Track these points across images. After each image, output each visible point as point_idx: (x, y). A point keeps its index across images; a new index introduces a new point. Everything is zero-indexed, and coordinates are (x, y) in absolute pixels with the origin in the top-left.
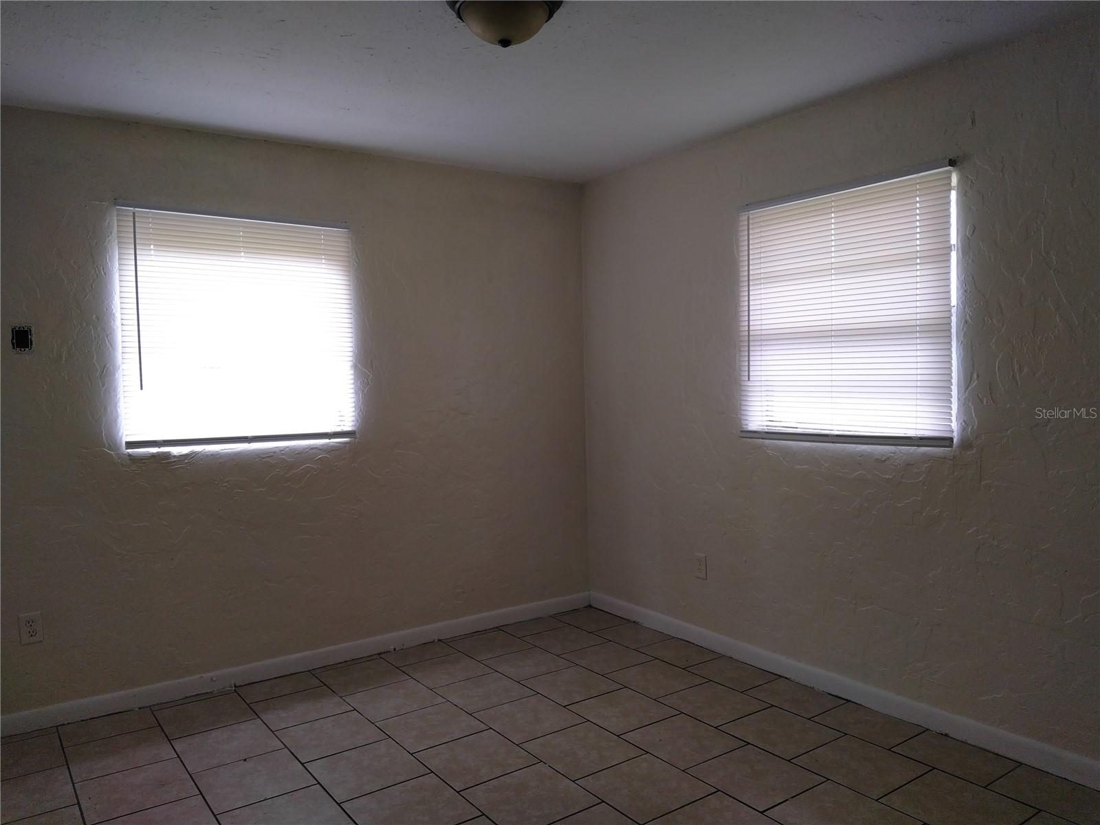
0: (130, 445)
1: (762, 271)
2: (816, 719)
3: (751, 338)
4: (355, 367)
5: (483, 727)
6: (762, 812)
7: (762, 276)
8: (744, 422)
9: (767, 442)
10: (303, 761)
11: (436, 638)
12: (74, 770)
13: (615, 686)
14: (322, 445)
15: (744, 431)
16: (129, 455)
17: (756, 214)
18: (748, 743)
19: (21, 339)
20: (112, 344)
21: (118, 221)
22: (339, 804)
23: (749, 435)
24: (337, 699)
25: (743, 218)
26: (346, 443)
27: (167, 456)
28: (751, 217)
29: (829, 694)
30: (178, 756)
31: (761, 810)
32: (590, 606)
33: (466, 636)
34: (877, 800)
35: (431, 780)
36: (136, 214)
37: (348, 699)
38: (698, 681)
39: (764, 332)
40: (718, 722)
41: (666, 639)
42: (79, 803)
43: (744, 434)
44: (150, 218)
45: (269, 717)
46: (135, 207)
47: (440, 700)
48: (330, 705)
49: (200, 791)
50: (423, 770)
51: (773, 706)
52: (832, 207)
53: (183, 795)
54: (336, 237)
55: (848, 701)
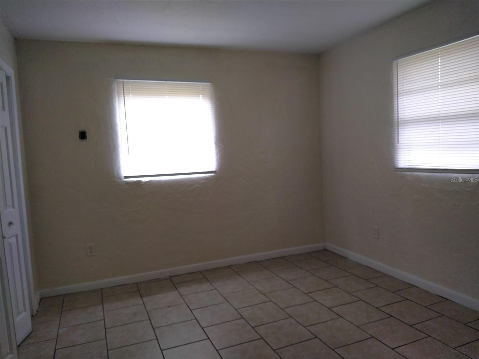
0: (126, 177)
1: (404, 89)
2: (429, 307)
3: (399, 122)
4: (216, 143)
5: (268, 300)
6: (393, 349)
7: (405, 91)
8: (396, 164)
9: (408, 173)
10: (191, 309)
11: (254, 261)
12: (105, 306)
13: (331, 286)
14: (203, 177)
15: (395, 168)
16: (126, 182)
17: (400, 61)
18: (392, 316)
19: (83, 135)
20: (117, 136)
21: (117, 85)
22: (203, 328)
23: (398, 170)
24: (209, 284)
25: (395, 63)
26: (212, 176)
27: (140, 182)
28: (398, 62)
29: (438, 296)
30: (144, 303)
31: (392, 348)
32: (326, 250)
33: (268, 260)
34: (454, 348)
35: (242, 321)
36: (124, 82)
37: (214, 284)
38: (372, 286)
39: (405, 119)
40: (378, 305)
41: (359, 266)
42: (104, 320)
43: (396, 170)
44: (129, 83)
45: (181, 290)
46: (123, 79)
47: (252, 287)
48: (206, 286)
49: (149, 318)
50: (239, 317)
51: (407, 299)
52: (439, 54)
53: (143, 319)
54: (206, 86)
55: (447, 299)
